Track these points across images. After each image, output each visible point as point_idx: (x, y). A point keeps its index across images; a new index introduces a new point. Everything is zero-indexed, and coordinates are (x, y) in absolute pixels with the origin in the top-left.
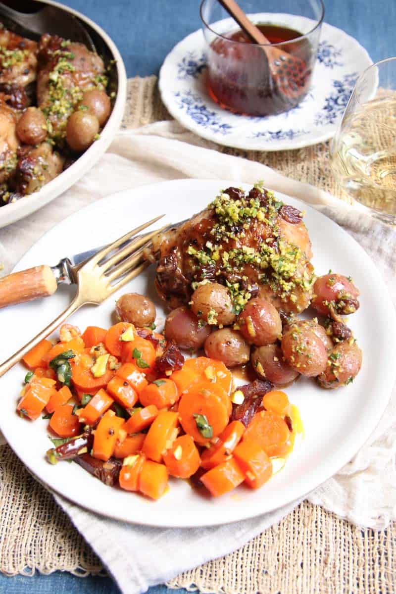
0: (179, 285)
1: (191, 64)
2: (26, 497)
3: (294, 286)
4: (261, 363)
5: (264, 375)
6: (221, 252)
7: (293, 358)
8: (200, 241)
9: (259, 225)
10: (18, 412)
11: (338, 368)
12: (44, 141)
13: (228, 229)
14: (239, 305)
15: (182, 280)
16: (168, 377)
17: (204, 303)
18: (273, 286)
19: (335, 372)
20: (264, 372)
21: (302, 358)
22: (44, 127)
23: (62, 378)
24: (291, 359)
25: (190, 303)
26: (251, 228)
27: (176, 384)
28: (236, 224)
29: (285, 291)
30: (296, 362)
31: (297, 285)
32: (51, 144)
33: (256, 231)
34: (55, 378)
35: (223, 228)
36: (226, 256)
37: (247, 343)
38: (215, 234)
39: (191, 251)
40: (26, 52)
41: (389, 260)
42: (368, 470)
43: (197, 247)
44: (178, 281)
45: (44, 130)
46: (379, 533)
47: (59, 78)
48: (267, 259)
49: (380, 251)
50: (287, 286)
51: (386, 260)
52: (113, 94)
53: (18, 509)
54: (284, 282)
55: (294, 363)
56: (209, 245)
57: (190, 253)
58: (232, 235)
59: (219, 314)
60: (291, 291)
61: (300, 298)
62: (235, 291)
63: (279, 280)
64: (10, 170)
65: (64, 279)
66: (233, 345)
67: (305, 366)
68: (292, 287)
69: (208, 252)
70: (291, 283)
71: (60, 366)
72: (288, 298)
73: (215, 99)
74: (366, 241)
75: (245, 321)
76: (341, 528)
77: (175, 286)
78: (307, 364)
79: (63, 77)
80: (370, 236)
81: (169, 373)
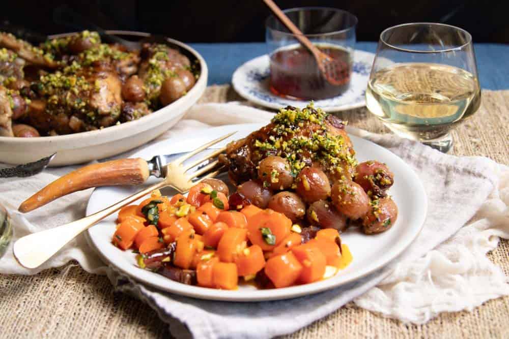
0: (248, 169)
1: (257, 75)
2: (112, 310)
3: (340, 160)
4: (315, 211)
5: (317, 219)
6: (281, 143)
7: (340, 197)
8: (264, 137)
9: (311, 124)
10: (113, 243)
11: (377, 210)
12: (142, 101)
13: (287, 126)
14: (296, 169)
15: (250, 164)
16: (239, 210)
17: (268, 165)
18: (323, 161)
19: (375, 213)
20: (318, 217)
21: (347, 196)
22: (144, 88)
23: (151, 217)
24: (338, 198)
25: (257, 168)
26: (305, 126)
27: (246, 216)
28: (292, 123)
29: (333, 164)
30: (343, 200)
31: (342, 158)
32: (147, 104)
33: (308, 128)
34: (146, 217)
35: (283, 126)
36: (285, 145)
37: (303, 201)
38: (277, 131)
39: (258, 144)
40: (131, 55)
41: (416, 163)
42: (407, 279)
43: (262, 141)
44: (247, 166)
45: (143, 90)
46: (422, 326)
47: (157, 63)
48: (318, 143)
49: (409, 157)
50: (334, 160)
51: (414, 163)
52: (197, 76)
53: (105, 316)
54: (331, 157)
55: (341, 202)
56: (272, 138)
57: (257, 145)
58: (290, 130)
59: (280, 174)
60: (337, 165)
61: (345, 170)
62: (292, 160)
63: (327, 156)
64: (114, 117)
65: (155, 172)
66: (291, 201)
67: (350, 203)
68: (338, 161)
69: (272, 143)
70: (337, 158)
71: (150, 209)
72: (335, 170)
73: (276, 92)
74: (398, 151)
75: (301, 179)
76: (388, 325)
77: (245, 170)
78: (352, 200)
79: (160, 62)
80: (400, 148)
81: (240, 207)
